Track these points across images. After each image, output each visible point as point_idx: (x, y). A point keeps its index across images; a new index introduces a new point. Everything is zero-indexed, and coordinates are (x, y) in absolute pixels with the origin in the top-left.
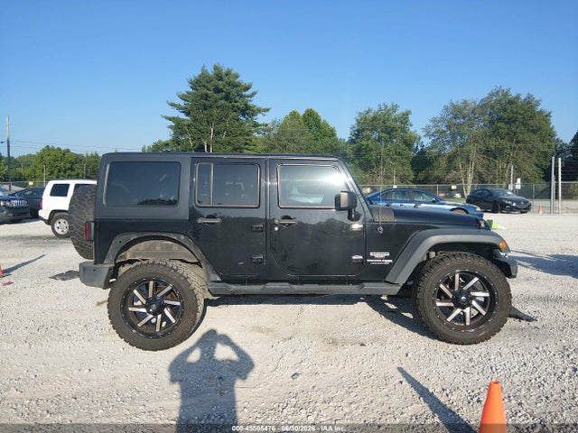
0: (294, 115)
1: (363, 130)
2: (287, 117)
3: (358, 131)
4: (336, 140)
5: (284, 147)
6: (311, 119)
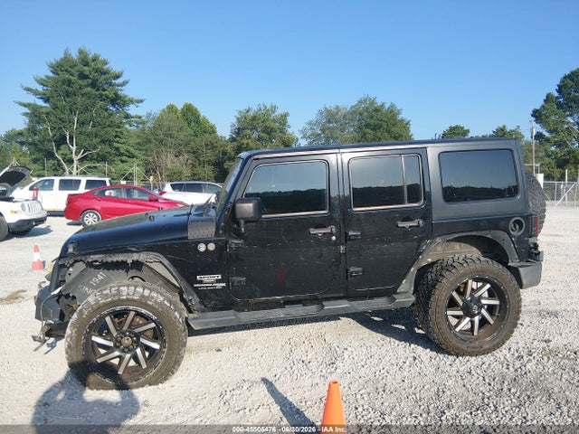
1: (244, 129)
2: (163, 111)
4: (216, 137)
5: (161, 141)
6: (190, 114)
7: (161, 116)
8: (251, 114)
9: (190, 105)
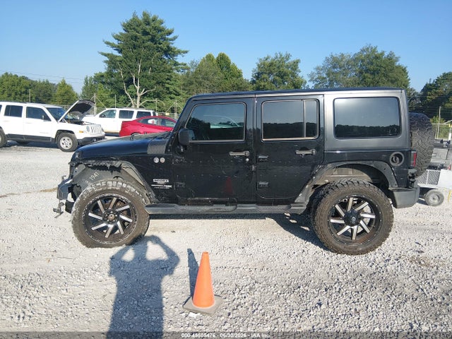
0: (209, 57)
1: (262, 73)
3: (258, 73)
4: (241, 80)
5: (200, 83)
6: (223, 62)
7: (202, 63)
9: (223, 54)
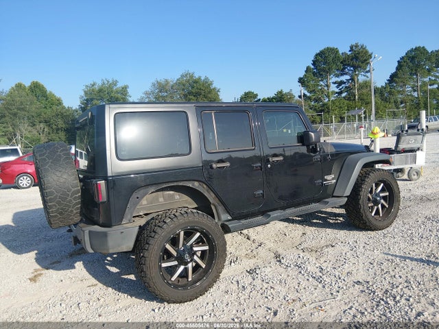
0: (19, 86)
1: (92, 100)
2: (13, 88)
3: (87, 100)
4: (64, 108)
5: (15, 115)
8: (96, 87)
9: (37, 82)
